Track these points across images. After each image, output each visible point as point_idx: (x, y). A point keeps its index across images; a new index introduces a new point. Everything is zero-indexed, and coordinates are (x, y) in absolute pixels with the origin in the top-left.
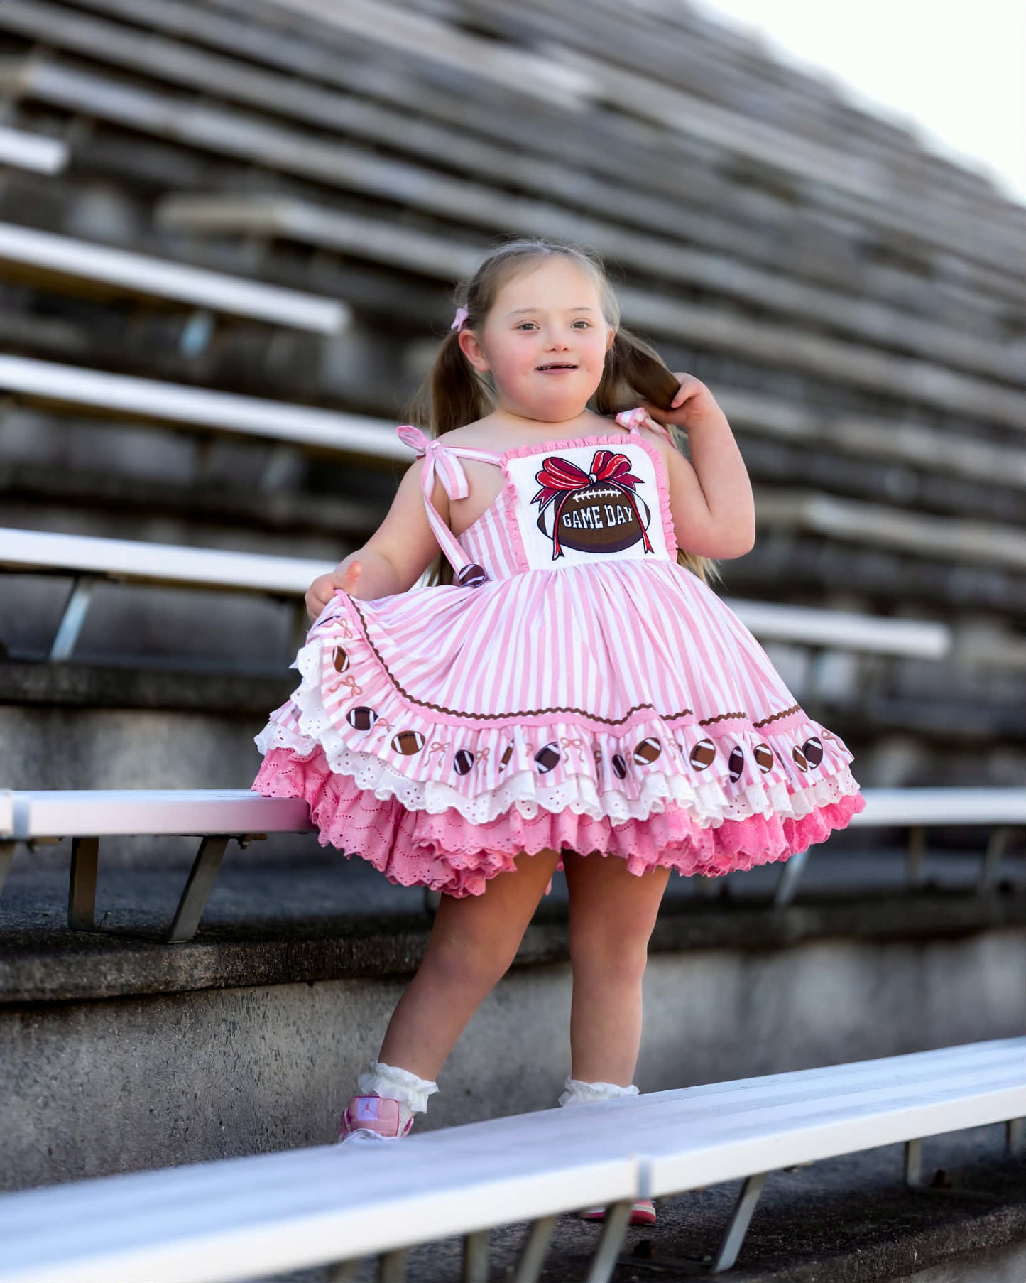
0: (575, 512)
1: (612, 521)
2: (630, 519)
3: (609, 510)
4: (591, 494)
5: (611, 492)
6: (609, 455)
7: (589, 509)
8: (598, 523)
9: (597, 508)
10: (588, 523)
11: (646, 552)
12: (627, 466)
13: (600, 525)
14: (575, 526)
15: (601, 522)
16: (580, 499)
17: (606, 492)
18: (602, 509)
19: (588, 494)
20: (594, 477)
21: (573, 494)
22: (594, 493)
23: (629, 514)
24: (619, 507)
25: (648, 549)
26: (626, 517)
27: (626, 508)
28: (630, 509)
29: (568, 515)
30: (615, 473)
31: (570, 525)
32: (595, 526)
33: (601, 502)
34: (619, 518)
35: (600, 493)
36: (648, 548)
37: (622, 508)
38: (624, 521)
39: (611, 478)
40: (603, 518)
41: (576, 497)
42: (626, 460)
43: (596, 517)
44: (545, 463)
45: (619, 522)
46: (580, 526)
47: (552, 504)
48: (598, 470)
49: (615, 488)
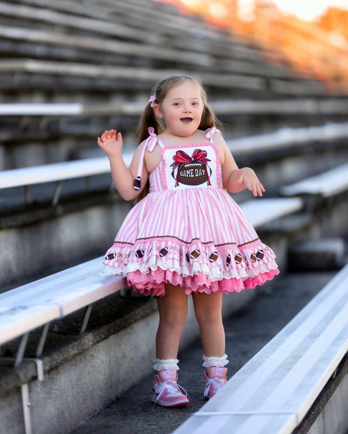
0: (185, 171)
2: (204, 174)
3: (197, 171)
4: (191, 165)
5: (198, 164)
6: (200, 151)
7: (189, 170)
8: (192, 175)
9: (192, 170)
10: (189, 175)
12: (206, 155)
13: (193, 176)
14: (184, 176)
15: (193, 175)
17: (196, 164)
18: (194, 170)
19: (190, 165)
20: (193, 159)
21: (185, 165)
22: (192, 165)
23: (204, 172)
25: (209, 184)
26: (202, 173)
27: (203, 170)
28: (204, 171)
29: (182, 172)
30: (200, 158)
31: (182, 175)
32: (191, 176)
33: (194, 168)
34: (200, 173)
35: (194, 165)
37: (201, 170)
38: (201, 175)
39: (199, 159)
40: (194, 174)
41: (186, 166)
42: (205, 153)
43: (192, 173)
44: (177, 152)
45: (200, 175)
46: (186, 176)
47: (177, 167)
48: (195, 156)
49: (200, 163)
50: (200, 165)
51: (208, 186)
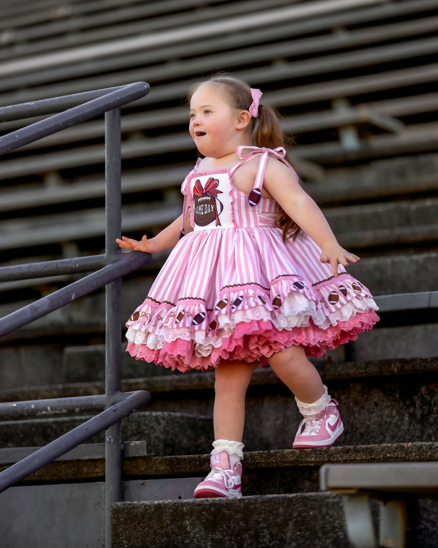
0: (198, 207)
1: (206, 211)
2: (212, 211)
3: (206, 206)
5: (208, 198)
6: (212, 180)
7: (201, 206)
9: (203, 205)
10: (200, 212)
11: (216, 226)
12: (217, 185)
13: (202, 213)
14: (197, 213)
16: (199, 201)
18: (204, 206)
19: (202, 199)
20: (205, 191)
21: (198, 199)
22: (203, 198)
23: (212, 208)
24: (209, 205)
25: (218, 224)
27: (211, 206)
28: (213, 206)
29: (196, 208)
30: (211, 189)
33: (204, 202)
34: (208, 210)
35: (205, 198)
37: (210, 205)
38: (210, 211)
40: (204, 211)
41: (199, 200)
42: (217, 182)
43: (202, 209)
44: (196, 182)
45: (208, 212)
48: (206, 187)
49: (209, 196)
50: (210, 198)
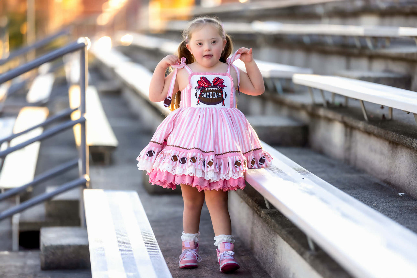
0: (205, 93)
1: (215, 96)
2: (220, 97)
3: (215, 94)
5: (216, 89)
6: (218, 78)
7: (209, 93)
9: (211, 93)
10: (208, 96)
12: (223, 82)
13: (211, 97)
14: (204, 97)
16: (207, 90)
17: (215, 89)
18: (213, 93)
19: (210, 89)
20: (213, 84)
22: (211, 89)
23: (220, 95)
26: (219, 96)
27: (219, 94)
29: (203, 94)
33: (213, 91)
34: (217, 96)
35: (213, 89)
36: (224, 105)
37: (218, 93)
38: (218, 97)
39: (217, 85)
40: (212, 96)
41: (206, 89)
42: (223, 80)
43: (211, 95)
44: (201, 78)
45: (217, 97)
46: (206, 97)
47: (200, 90)
48: (214, 82)
49: (217, 88)
50: (218, 89)
51: (222, 106)
